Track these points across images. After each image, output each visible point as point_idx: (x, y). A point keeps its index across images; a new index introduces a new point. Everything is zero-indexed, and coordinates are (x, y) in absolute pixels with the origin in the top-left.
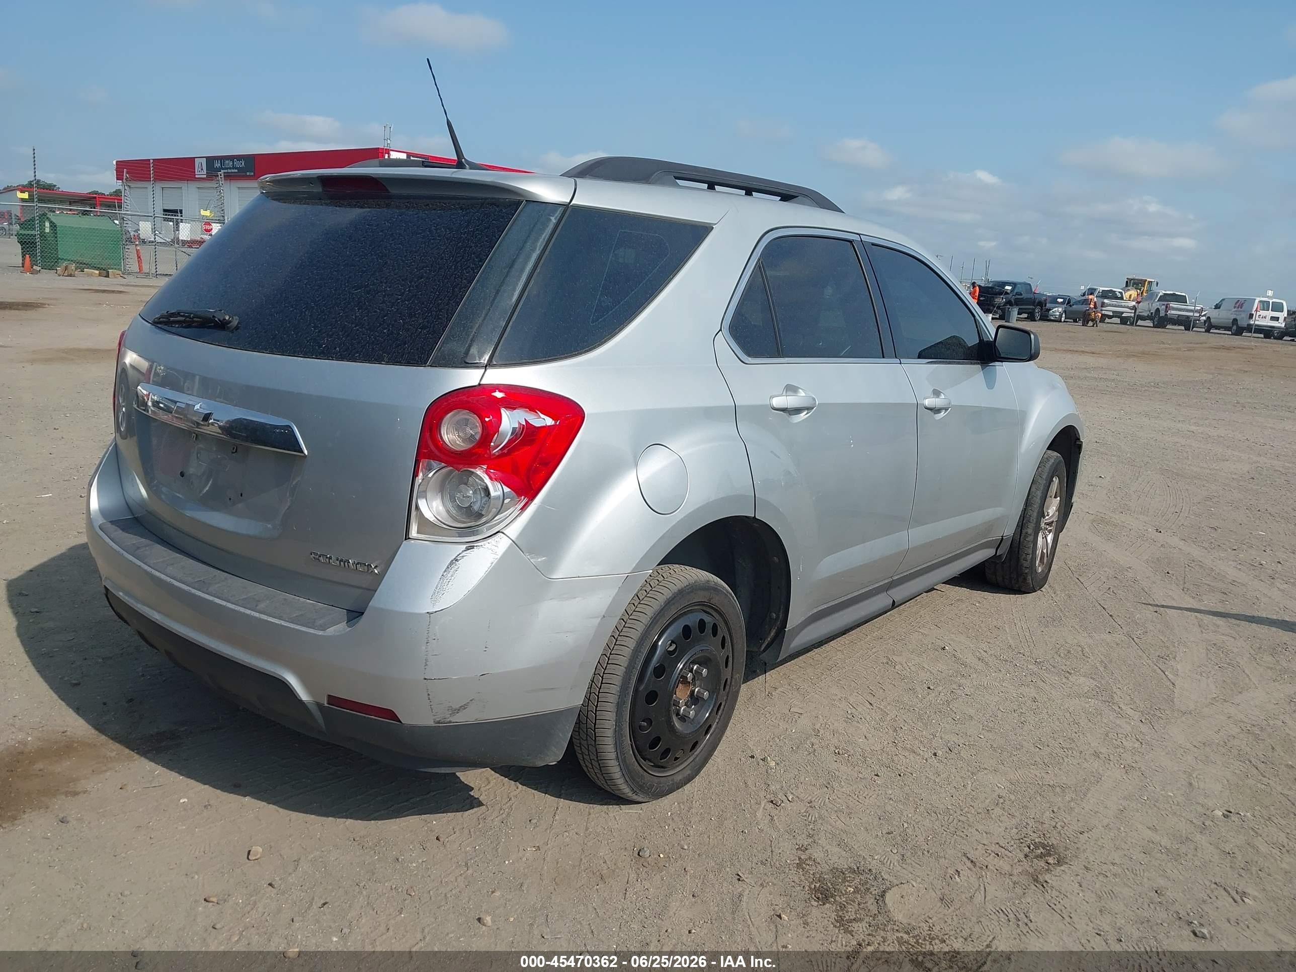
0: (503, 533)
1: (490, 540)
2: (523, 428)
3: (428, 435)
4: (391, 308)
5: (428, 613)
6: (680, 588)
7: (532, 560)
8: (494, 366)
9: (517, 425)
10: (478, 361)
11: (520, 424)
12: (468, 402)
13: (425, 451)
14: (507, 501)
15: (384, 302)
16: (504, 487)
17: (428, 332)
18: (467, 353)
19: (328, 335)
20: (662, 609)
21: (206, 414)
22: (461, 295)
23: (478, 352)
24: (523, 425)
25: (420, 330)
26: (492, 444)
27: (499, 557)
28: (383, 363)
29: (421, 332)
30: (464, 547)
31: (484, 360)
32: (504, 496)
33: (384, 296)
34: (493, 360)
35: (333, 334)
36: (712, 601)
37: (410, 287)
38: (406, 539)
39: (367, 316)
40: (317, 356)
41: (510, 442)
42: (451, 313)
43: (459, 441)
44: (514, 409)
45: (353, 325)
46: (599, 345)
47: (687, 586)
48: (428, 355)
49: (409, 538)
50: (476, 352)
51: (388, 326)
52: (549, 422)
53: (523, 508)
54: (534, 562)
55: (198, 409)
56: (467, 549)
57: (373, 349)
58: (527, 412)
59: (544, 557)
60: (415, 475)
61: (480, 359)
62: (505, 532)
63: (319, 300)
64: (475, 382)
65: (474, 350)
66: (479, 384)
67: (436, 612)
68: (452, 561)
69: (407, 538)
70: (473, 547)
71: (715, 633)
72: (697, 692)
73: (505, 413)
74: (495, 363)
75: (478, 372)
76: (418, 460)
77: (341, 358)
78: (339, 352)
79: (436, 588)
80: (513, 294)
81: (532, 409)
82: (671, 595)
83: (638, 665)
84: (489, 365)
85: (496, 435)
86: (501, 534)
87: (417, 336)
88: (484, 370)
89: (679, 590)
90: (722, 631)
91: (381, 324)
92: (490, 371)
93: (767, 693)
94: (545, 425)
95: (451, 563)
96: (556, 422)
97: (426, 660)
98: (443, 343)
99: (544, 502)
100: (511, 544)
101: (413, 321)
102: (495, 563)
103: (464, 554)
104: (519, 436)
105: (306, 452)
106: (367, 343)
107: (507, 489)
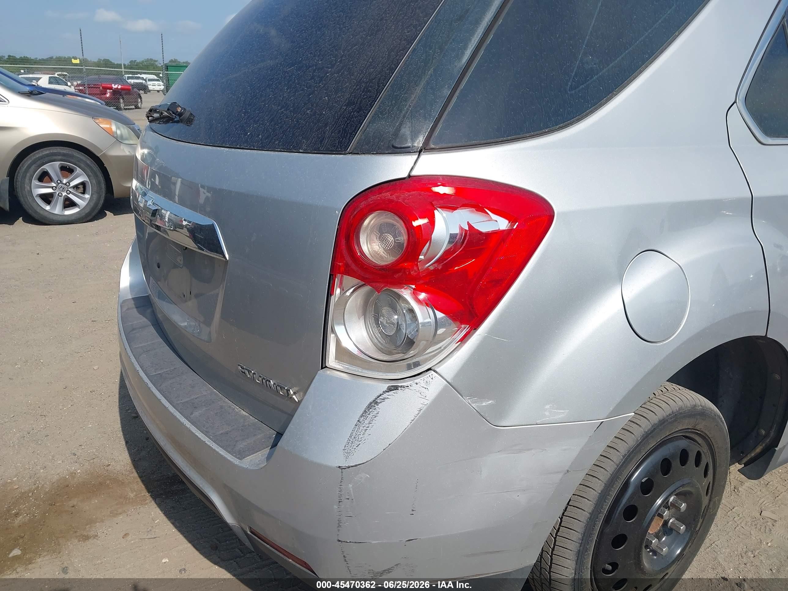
0: (435, 371)
1: (418, 380)
2: (466, 234)
3: (344, 242)
4: (319, 84)
5: (339, 467)
6: (661, 418)
7: (472, 405)
8: (432, 150)
9: (457, 231)
10: (410, 145)
11: (461, 229)
12: (391, 201)
13: (340, 264)
14: (440, 331)
15: (312, 78)
16: (436, 312)
17: (353, 109)
18: (396, 134)
19: (254, 121)
20: (638, 445)
21: (154, 210)
22: (398, 60)
23: (411, 132)
24: (466, 230)
25: (345, 107)
26: (421, 257)
27: (429, 402)
28: (301, 151)
29: (346, 109)
30: (385, 386)
31: (418, 143)
32: (437, 324)
33: (314, 71)
34: (431, 142)
35: (259, 120)
36: (698, 427)
37: (342, 57)
38: (322, 368)
39: (293, 96)
40: (241, 145)
41: (447, 253)
42: (383, 83)
43: (381, 251)
44: (454, 209)
45: (279, 108)
46: (579, 120)
47: (670, 415)
48: (349, 139)
49: (326, 367)
50: (409, 132)
51: (312, 105)
52: (503, 224)
53: (463, 340)
54: (477, 406)
55: (150, 205)
56: (390, 389)
57: (293, 134)
58: (472, 212)
59: (490, 400)
60: (330, 292)
61: (413, 141)
62: (437, 370)
63: (255, 84)
64: (404, 174)
65: (406, 130)
66: (409, 176)
67: (349, 467)
68: (371, 403)
69: (324, 366)
70: (396, 388)
71: (698, 462)
72: (671, 522)
73: (440, 215)
74: (433, 146)
75: (410, 159)
76: (333, 275)
77: (262, 148)
78: (261, 140)
79: (350, 437)
80: (463, 54)
81: (480, 208)
82: (649, 427)
83: (605, 509)
84: (425, 149)
85: (428, 244)
86: (433, 372)
87: (341, 115)
88: (416, 157)
89: (660, 421)
90: (706, 459)
91: (305, 104)
92: (425, 158)
93: (732, 487)
94: (498, 229)
95: (370, 406)
96: (512, 226)
97: (339, 521)
98: (370, 123)
99: (492, 331)
100: (446, 386)
101: (338, 97)
102: (424, 409)
103: (385, 396)
104: (459, 244)
105: (227, 256)
106: (289, 127)
107: (440, 315)
